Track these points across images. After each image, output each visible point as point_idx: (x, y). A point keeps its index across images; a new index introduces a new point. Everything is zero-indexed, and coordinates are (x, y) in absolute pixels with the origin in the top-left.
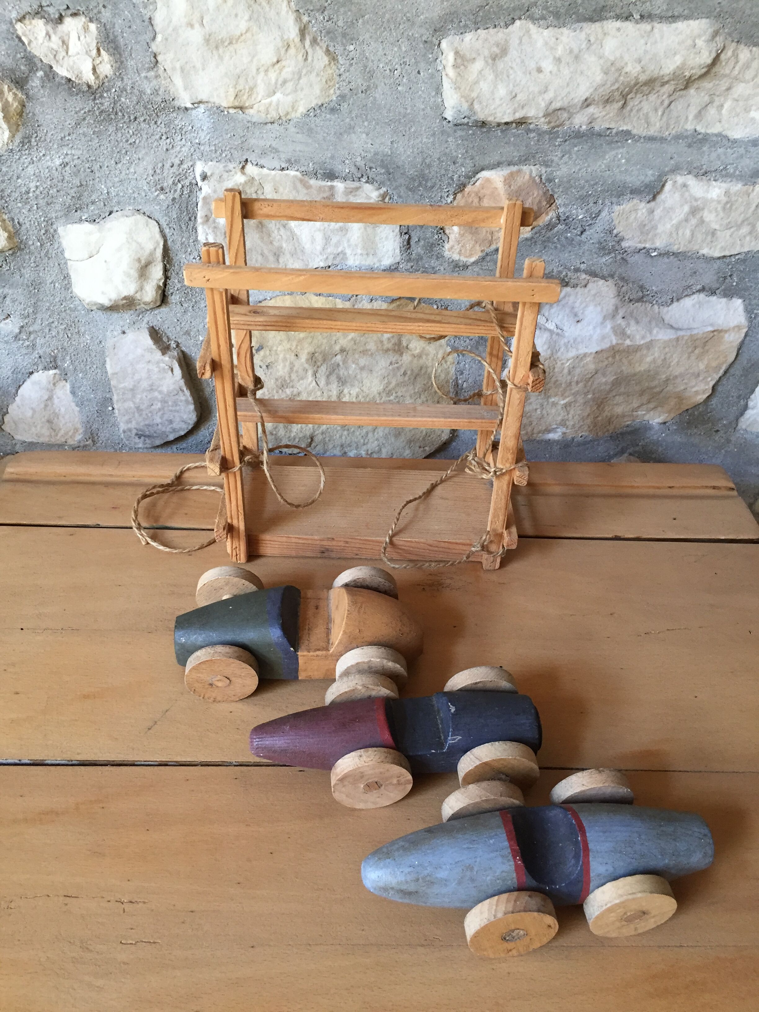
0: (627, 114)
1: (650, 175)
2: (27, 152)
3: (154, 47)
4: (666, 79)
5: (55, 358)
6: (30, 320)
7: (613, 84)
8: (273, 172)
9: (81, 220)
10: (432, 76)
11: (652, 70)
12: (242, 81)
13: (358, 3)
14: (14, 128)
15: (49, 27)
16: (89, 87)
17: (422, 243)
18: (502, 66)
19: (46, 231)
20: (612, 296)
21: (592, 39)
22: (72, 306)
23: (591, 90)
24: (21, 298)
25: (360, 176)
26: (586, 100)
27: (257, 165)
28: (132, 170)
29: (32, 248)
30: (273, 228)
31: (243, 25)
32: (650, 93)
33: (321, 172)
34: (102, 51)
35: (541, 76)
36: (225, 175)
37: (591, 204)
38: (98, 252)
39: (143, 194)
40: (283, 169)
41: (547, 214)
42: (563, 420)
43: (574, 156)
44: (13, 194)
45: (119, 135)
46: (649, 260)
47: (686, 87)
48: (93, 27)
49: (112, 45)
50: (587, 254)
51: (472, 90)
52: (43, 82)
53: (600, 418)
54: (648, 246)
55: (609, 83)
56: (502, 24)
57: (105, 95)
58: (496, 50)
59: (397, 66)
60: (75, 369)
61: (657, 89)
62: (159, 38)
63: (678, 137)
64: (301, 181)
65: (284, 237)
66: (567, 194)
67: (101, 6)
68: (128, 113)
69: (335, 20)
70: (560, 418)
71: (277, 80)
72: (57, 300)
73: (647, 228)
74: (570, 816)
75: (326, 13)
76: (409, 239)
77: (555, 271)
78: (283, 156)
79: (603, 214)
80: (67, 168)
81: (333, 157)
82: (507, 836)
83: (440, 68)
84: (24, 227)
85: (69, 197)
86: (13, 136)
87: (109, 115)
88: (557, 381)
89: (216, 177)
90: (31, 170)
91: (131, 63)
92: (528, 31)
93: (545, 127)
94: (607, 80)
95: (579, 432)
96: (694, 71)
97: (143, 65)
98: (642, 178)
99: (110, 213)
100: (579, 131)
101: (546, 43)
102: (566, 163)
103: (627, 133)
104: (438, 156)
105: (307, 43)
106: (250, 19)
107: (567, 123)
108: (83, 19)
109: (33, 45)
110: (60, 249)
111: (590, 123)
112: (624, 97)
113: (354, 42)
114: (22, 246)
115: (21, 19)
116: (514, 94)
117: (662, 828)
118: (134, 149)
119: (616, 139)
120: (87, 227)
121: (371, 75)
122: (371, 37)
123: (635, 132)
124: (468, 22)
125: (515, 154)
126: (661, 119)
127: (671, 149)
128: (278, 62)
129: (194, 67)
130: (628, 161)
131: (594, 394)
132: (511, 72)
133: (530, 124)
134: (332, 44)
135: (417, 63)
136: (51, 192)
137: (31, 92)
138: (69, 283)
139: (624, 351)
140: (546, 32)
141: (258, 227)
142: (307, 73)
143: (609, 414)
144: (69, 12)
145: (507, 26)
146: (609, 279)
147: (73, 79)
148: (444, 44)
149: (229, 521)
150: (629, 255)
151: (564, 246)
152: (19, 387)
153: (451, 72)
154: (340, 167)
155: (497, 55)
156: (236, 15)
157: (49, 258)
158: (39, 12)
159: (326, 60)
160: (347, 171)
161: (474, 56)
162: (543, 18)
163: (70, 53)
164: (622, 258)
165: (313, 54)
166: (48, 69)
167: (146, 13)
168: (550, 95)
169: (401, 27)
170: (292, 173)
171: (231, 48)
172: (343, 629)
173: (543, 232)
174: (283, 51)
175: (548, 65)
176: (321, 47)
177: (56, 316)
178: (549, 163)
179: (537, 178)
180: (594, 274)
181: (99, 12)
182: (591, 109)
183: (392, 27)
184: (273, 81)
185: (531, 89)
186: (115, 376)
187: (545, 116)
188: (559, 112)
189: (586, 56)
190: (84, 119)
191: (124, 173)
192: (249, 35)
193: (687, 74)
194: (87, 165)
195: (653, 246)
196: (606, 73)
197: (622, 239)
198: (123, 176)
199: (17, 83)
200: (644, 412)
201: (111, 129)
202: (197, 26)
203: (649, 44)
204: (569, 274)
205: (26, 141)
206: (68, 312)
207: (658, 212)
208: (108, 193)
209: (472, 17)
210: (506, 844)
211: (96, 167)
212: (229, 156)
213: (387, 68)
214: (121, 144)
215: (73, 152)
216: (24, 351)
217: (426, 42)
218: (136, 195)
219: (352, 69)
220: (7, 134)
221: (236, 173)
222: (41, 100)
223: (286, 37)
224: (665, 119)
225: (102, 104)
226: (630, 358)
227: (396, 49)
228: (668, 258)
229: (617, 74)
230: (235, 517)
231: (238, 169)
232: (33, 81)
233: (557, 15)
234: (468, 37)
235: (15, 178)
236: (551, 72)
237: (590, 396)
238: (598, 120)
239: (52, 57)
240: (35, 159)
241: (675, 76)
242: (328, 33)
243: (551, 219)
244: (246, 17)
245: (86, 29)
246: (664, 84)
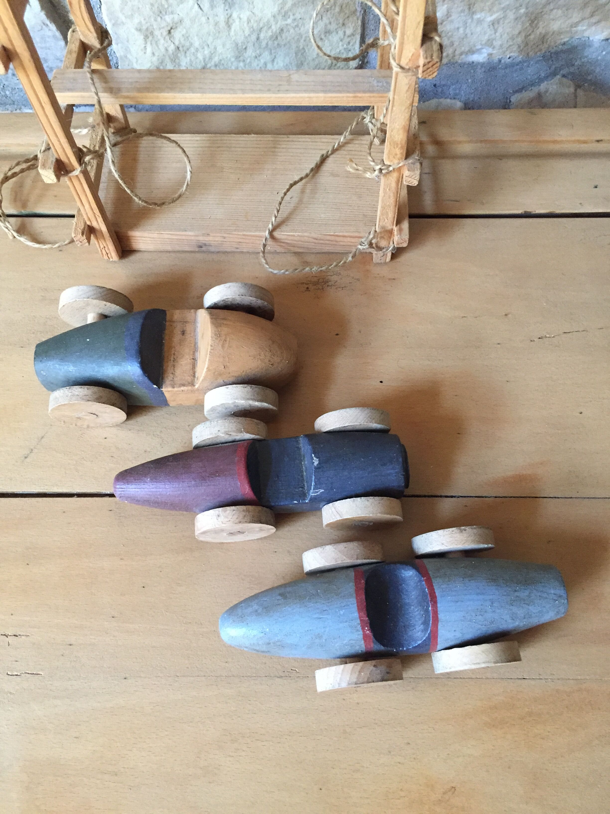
42: (489, 40)
53: (532, 37)
70: (486, 37)
74: (424, 583)
82: (358, 606)
95: (508, 52)
117: (516, 594)
131: (527, 8)
143: (543, 32)
149: (88, 223)
172: (206, 366)
200: (584, 28)
210: (356, 615)
230: (93, 219)
237: (522, 11)
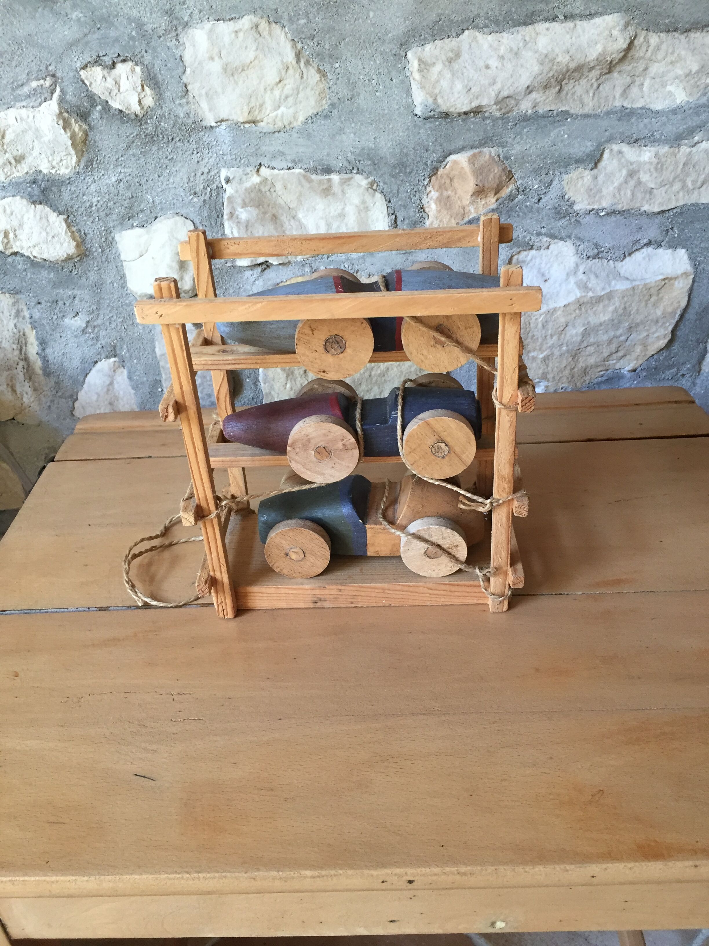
0: (564, 98)
1: (589, 146)
2: (90, 173)
3: (185, 79)
4: (592, 65)
5: (115, 347)
6: (95, 315)
7: (548, 72)
8: (282, 172)
9: (132, 227)
10: (403, 82)
11: (580, 59)
12: (253, 100)
13: (339, 30)
14: (80, 154)
15: (105, 72)
16: (137, 116)
17: (407, 222)
18: (457, 66)
19: (106, 239)
20: (572, 254)
21: (528, 39)
22: (127, 301)
23: (531, 79)
24: (87, 298)
25: (351, 168)
26: (528, 87)
27: (269, 167)
28: (171, 181)
29: (95, 254)
30: (285, 220)
31: (251, 55)
32: (580, 78)
33: (320, 167)
34: (146, 88)
35: (489, 71)
36: (244, 178)
37: (544, 176)
38: (147, 251)
39: (181, 200)
40: (289, 169)
41: (508, 187)
42: (543, 373)
43: (525, 137)
44: (80, 209)
45: (161, 153)
46: (598, 220)
47: (610, 72)
48: (138, 69)
49: (153, 81)
50: (545, 218)
51: (434, 87)
52: (102, 114)
53: (576, 370)
54: (596, 207)
55: (545, 72)
56: (454, 34)
57: (149, 121)
58: (451, 55)
59: (374, 77)
60: (131, 356)
61: (586, 73)
62: (188, 71)
63: (608, 113)
64: (305, 176)
65: (294, 226)
66: (522, 168)
67: (143, 51)
68: (166, 135)
69: (323, 44)
70: (541, 371)
71: (280, 96)
72: (116, 297)
73: (593, 192)
75: (315, 40)
76: (396, 218)
77: (520, 236)
78: (289, 158)
79: (555, 183)
80: (121, 184)
81: (328, 155)
83: (408, 74)
84: (89, 237)
85: (123, 208)
86: (79, 161)
87: (152, 138)
88: (534, 336)
89: (237, 179)
90: (93, 188)
91: (168, 94)
92: (475, 38)
93: (498, 114)
94: (542, 70)
95: (560, 384)
96: (613, 56)
97: (177, 95)
98: (583, 149)
99: (156, 218)
100: (526, 115)
101: (491, 46)
102: (518, 143)
103: (566, 114)
104: (413, 146)
105: (302, 64)
106: (257, 49)
107: (516, 109)
108: (130, 64)
109: (93, 86)
110: (117, 254)
111: (534, 107)
112: (560, 82)
113: (338, 61)
114: (87, 253)
115: (84, 67)
116: (468, 88)
118: (172, 164)
119: (558, 119)
120: (138, 231)
121: (354, 84)
122: (352, 55)
123: (572, 111)
124: (427, 36)
125: (475, 139)
126: (593, 99)
127: (605, 123)
128: (280, 81)
129: (216, 92)
130: (569, 136)
131: (567, 346)
132: (465, 70)
133: (485, 112)
134: (322, 64)
135: (389, 72)
136: (109, 204)
137: (93, 123)
138: (125, 282)
139: (588, 303)
140: (490, 38)
141: (272, 219)
142: (303, 88)
143: (584, 365)
144: (120, 59)
145: (458, 36)
146: (567, 239)
147: (124, 110)
148: (410, 55)
150: (582, 217)
151: (525, 214)
152: (87, 375)
153: (417, 76)
154: (335, 162)
155: (452, 59)
156: (246, 48)
157: (108, 262)
158: (97, 61)
159: (317, 77)
160: (341, 165)
161: (434, 61)
162: (486, 26)
163: (121, 91)
164: (576, 220)
165: (308, 72)
166: (104, 104)
167: (178, 53)
168: (498, 86)
169: (374, 45)
170: (297, 171)
171: (243, 74)
173: (506, 202)
174: (283, 72)
175: (494, 63)
176: (313, 67)
177: (115, 311)
178: (505, 144)
179: (496, 157)
180: (553, 237)
181: (143, 57)
182: (534, 95)
183: (367, 45)
184: (278, 97)
185: (482, 82)
186: (163, 357)
187: (496, 103)
188: (508, 100)
189: (523, 53)
190: (133, 142)
191: (165, 184)
192: (256, 61)
193: (608, 59)
194: (137, 180)
195: (600, 207)
196: (541, 64)
197: (573, 203)
198: (164, 187)
199: (82, 116)
200: (614, 361)
201: (154, 148)
202: (216, 58)
203: (574, 38)
204: (533, 238)
205: (89, 164)
206: (124, 307)
207: (601, 178)
208: (153, 201)
209: (429, 31)
211: (143, 181)
212: (246, 162)
213: (366, 79)
214: (162, 161)
215: (125, 170)
216: (90, 343)
217: (395, 55)
218: (175, 201)
219: (339, 82)
220: (75, 159)
221: (253, 175)
222: (100, 129)
223: (285, 61)
224: (596, 99)
225: (147, 129)
226: (594, 309)
227: (372, 63)
228: (615, 217)
229: (551, 65)
231: (254, 172)
232: (94, 114)
233: (497, 23)
234: (428, 47)
235: (81, 195)
236: (497, 67)
237: (564, 348)
238: (540, 104)
239: (108, 94)
240: (96, 178)
241: (599, 61)
242: (318, 55)
243: (512, 191)
244: (254, 48)
245: (133, 71)
246: (591, 69)
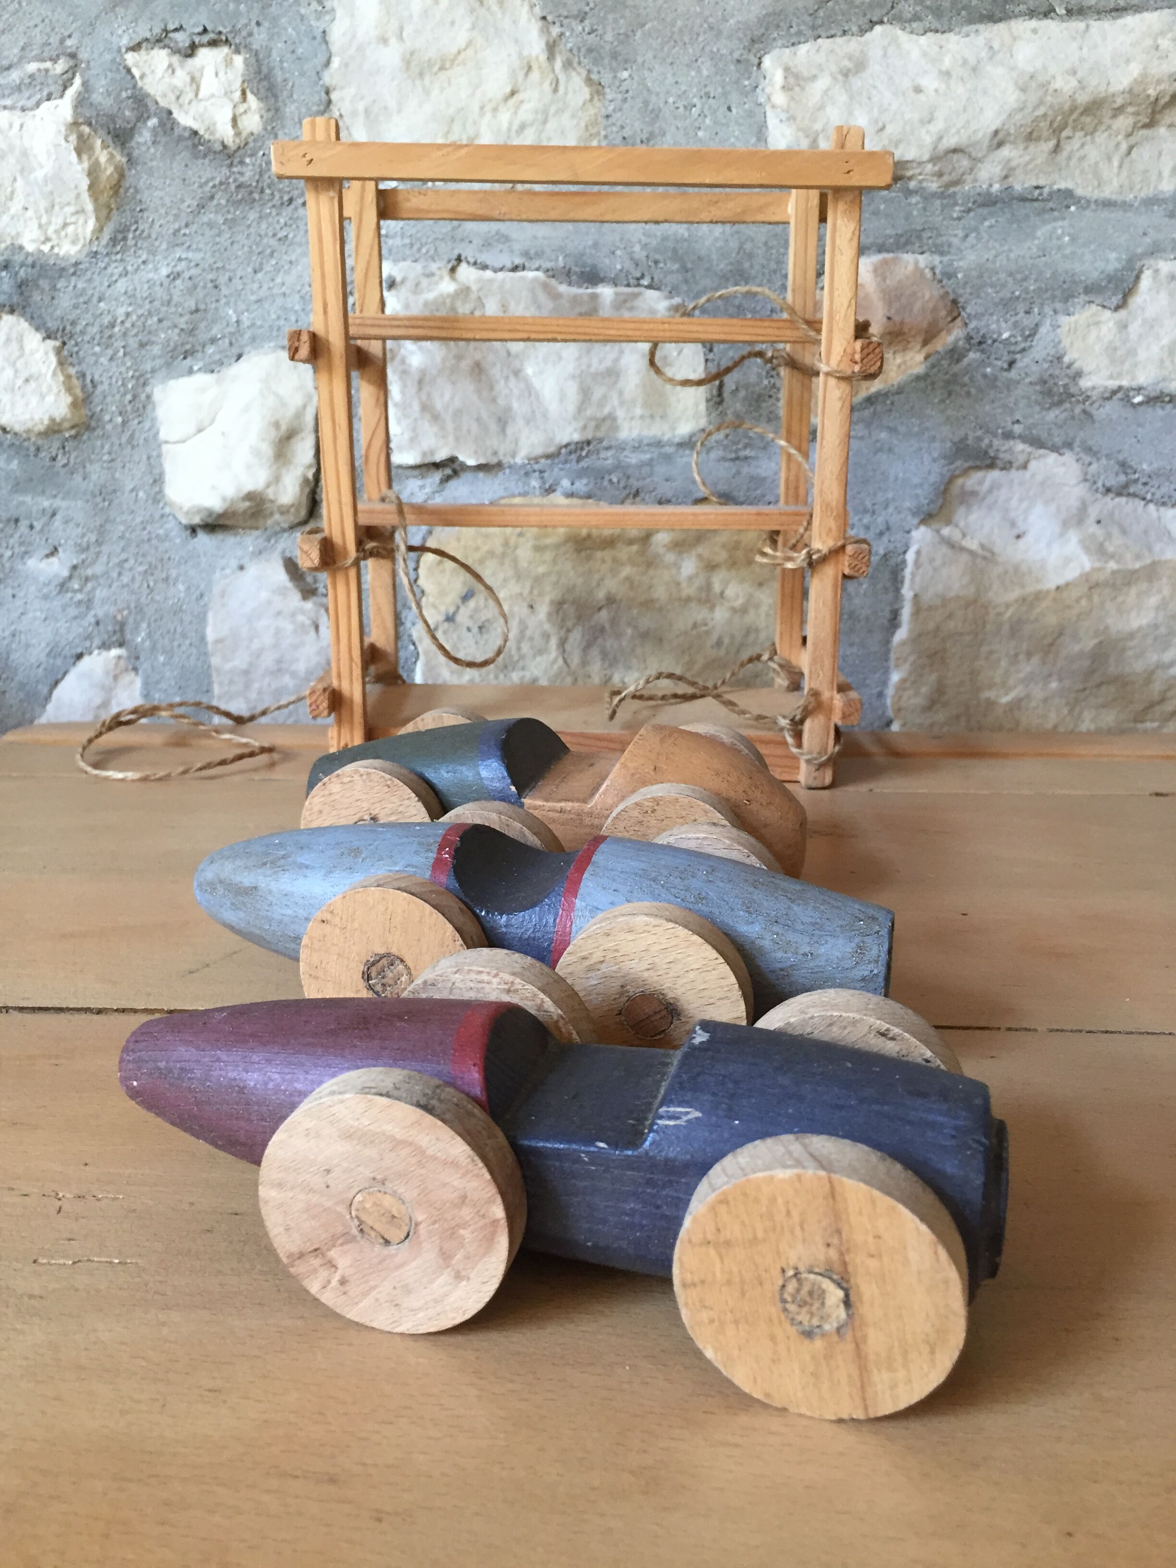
0: (1064, 164)
1: (1113, 261)
2: (119, 257)
3: (328, 78)
4: (1119, 101)
5: (122, 625)
6: (90, 554)
7: (1036, 108)
8: (500, 275)
9: (191, 372)
10: (750, 114)
11: (1096, 86)
12: (456, 128)
13: (634, 7)
14: (104, 213)
15: (176, 59)
16: (225, 147)
17: (742, 393)
18: (859, 83)
19: (135, 397)
20: (1074, 481)
21: (996, 46)
22: (161, 532)
23: (1004, 116)
24: (80, 517)
25: (638, 275)
26: (996, 132)
27: (475, 263)
28: (279, 280)
29: (109, 427)
30: (498, 376)
31: (462, 38)
32: (1095, 130)
33: (578, 269)
34: (250, 97)
35: (922, 97)
36: (425, 282)
37: (1022, 314)
38: (212, 421)
39: (293, 318)
40: (515, 269)
41: (949, 332)
43: (985, 235)
44: (89, 329)
45: (264, 226)
46: (1129, 413)
47: (1151, 124)
48: (239, 60)
49: (265, 83)
50: (1023, 403)
51: (814, 120)
52: (155, 135)
54: (1125, 383)
55: (1030, 106)
56: (855, 29)
57: (248, 160)
58: (847, 64)
59: (695, 100)
60: (153, 648)
61: (1107, 121)
62: (336, 62)
63: (1151, 202)
64: (545, 286)
65: (516, 392)
66: (978, 297)
67: (253, 23)
68: (280, 191)
69: (600, 32)
71: (510, 124)
72: (139, 520)
73: (1119, 353)
75: (587, 22)
76: (721, 387)
77: (970, 438)
78: (517, 247)
79: (1043, 330)
80: (178, 282)
81: (595, 245)
83: (762, 100)
84: (100, 389)
85: (177, 331)
86: (101, 229)
87: (251, 193)
88: (991, 652)
89: (409, 284)
90: (122, 285)
91: (290, 109)
92: (895, 39)
93: (934, 186)
94: (1025, 102)
96: (1162, 87)
97: (309, 109)
98: (1100, 265)
99: (239, 357)
100: (989, 194)
101: (925, 54)
102: (973, 247)
103: (1067, 196)
104: (764, 239)
105: (558, 64)
106: (473, 28)
107: (968, 178)
108: (225, 50)
109: (147, 80)
110: (153, 431)
111: (1006, 177)
112: (1057, 131)
113: (628, 66)
114: (93, 424)
115: (136, 48)
116: (880, 125)
118: (284, 248)
119: (1051, 205)
120: (201, 379)
121: (656, 114)
122: (655, 57)
123: (1079, 192)
124: (803, 27)
125: (888, 232)
126: (1119, 174)
127: (1142, 221)
128: (513, 93)
129: (386, 108)
130: (1073, 239)
132: (874, 92)
133: (910, 178)
134: (595, 69)
135: (725, 94)
136: (149, 322)
137: (136, 153)
138: (161, 491)
139: (1106, 584)
140: (923, 40)
141: (473, 370)
142: (557, 112)
144: (205, 39)
145: (863, 32)
146: (1065, 450)
147: (201, 132)
148: (767, 61)
150: (1096, 405)
151: (980, 390)
152: (56, 683)
153: (779, 98)
154: (607, 261)
155: (849, 70)
156: (453, 23)
157: (133, 447)
158: (161, 40)
159: (586, 92)
160: (619, 267)
161: (815, 72)
162: (916, 18)
163: (200, 96)
164: (1085, 411)
165: (568, 81)
166: (164, 115)
167: (318, 26)
168: (938, 125)
169: (701, 39)
170: (530, 275)
171: (443, 76)
173: (945, 363)
174: (521, 75)
175: (931, 83)
176: (579, 74)
177: (133, 549)
178: (946, 248)
179: (927, 271)
180: (1037, 443)
181: (250, 34)
182: (1006, 152)
183: (686, 39)
184: (505, 126)
185: (908, 116)
186: (220, 646)
187: (934, 160)
188: (955, 157)
189: (989, 68)
190: (212, 198)
191: (265, 286)
192: (470, 52)
193: (1152, 92)
194: (210, 277)
195: (1134, 384)
196: (1023, 90)
197: (1079, 374)
198: (262, 293)
199: (117, 136)
200: (1156, 724)
201: (252, 216)
202: (393, 41)
203: (1085, 50)
204: (996, 442)
205: (120, 236)
206: (154, 542)
207: (1135, 328)
208: (238, 322)
209: (808, 19)
211: (222, 279)
212: (432, 252)
213: (680, 104)
214: (265, 241)
215: (190, 255)
216: (72, 611)
217: (738, 61)
218: (281, 322)
219: (626, 106)
220: (91, 223)
221: (442, 278)
222: (150, 164)
223: (525, 53)
224: (1124, 174)
225: (241, 174)
226: (1120, 599)
227: (693, 73)
228: (1163, 408)
229: (1041, 93)
231: (445, 273)
232: (141, 134)
233: (938, 12)
234: (803, 49)
235: (95, 300)
236: (936, 91)
238: (1018, 171)
239: (173, 98)
240: (129, 268)
241: (1133, 95)
242: (590, 51)
243: (957, 340)
244: (468, 26)
245: (228, 63)
246: (1119, 111)
